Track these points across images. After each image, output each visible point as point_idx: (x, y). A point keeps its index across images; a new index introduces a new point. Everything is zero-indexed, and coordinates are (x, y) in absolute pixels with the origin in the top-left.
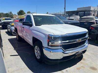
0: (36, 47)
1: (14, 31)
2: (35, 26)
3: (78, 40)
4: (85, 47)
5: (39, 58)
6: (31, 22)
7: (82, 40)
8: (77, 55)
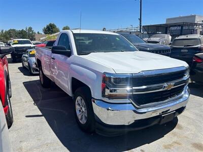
0: (79, 98)
1: (34, 66)
2: (77, 55)
3: (168, 86)
5: (85, 122)
6: (70, 48)
7: (174, 85)
8: (164, 116)
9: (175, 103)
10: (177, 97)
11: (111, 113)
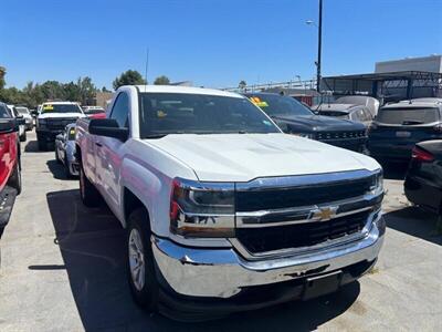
0: (134, 232)
1: (74, 159)
2: (139, 139)
4: (360, 244)
5: (143, 285)
7: (338, 212)
8: (312, 282)
9: (341, 252)
10: (347, 238)
11: (191, 270)
